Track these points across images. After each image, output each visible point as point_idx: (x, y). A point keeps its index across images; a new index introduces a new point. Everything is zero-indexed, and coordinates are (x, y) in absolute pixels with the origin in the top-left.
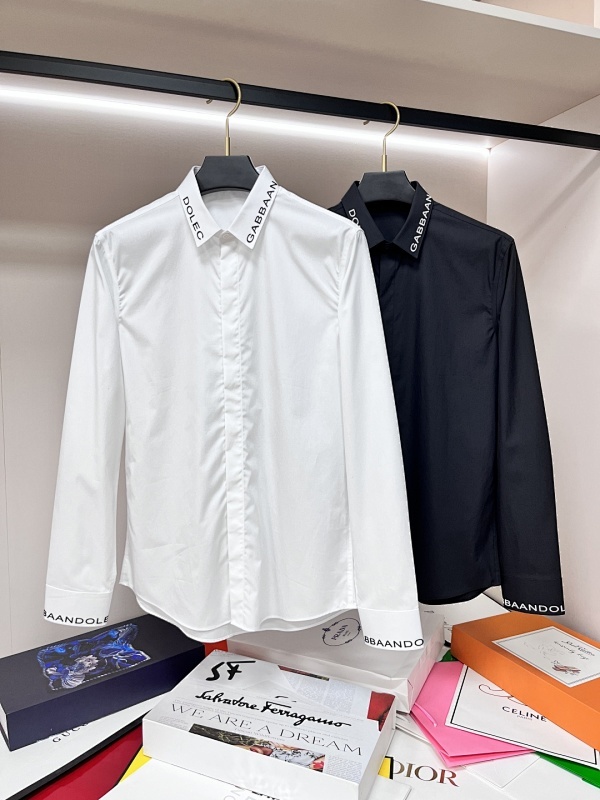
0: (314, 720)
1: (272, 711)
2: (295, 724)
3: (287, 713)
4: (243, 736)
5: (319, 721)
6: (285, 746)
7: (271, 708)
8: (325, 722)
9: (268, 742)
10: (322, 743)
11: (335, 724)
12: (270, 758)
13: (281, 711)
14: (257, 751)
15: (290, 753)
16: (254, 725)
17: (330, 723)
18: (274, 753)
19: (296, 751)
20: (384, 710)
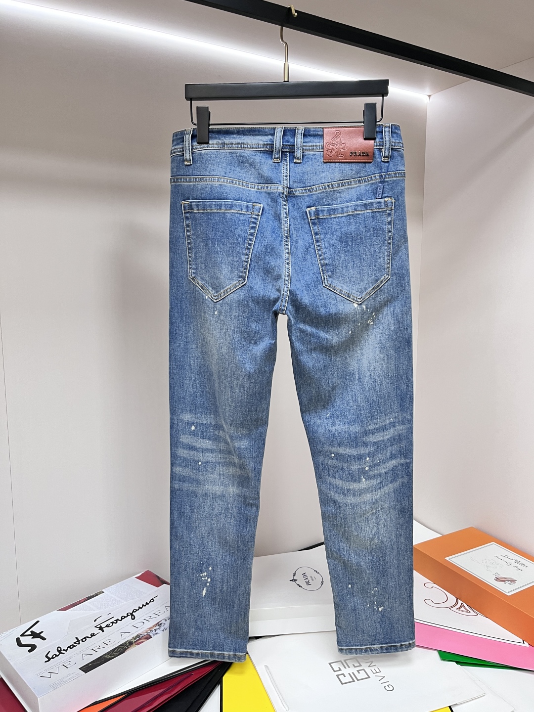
0: (137, 610)
1: (107, 626)
2: (132, 619)
3: (118, 620)
4: (120, 646)
5: (139, 608)
6: (150, 628)
7: (103, 627)
8: (143, 605)
9: (138, 635)
10: (162, 612)
11: (150, 602)
12: (154, 638)
13: (113, 623)
14: (143, 642)
15: (157, 627)
16: (114, 638)
17: (147, 604)
18: (151, 634)
19: (159, 624)
20: (156, 578)
